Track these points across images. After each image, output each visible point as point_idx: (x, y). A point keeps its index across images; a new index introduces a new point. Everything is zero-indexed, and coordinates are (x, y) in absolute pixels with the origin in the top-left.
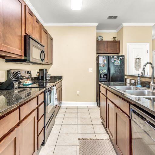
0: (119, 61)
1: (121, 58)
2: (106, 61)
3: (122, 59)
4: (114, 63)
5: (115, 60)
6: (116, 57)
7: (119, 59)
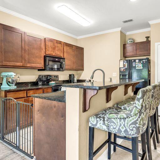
0: (142, 65)
1: (143, 62)
2: (127, 66)
3: (145, 62)
4: (135, 67)
5: (137, 63)
6: (137, 61)
7: (141, 63)
